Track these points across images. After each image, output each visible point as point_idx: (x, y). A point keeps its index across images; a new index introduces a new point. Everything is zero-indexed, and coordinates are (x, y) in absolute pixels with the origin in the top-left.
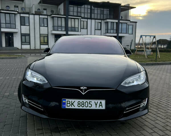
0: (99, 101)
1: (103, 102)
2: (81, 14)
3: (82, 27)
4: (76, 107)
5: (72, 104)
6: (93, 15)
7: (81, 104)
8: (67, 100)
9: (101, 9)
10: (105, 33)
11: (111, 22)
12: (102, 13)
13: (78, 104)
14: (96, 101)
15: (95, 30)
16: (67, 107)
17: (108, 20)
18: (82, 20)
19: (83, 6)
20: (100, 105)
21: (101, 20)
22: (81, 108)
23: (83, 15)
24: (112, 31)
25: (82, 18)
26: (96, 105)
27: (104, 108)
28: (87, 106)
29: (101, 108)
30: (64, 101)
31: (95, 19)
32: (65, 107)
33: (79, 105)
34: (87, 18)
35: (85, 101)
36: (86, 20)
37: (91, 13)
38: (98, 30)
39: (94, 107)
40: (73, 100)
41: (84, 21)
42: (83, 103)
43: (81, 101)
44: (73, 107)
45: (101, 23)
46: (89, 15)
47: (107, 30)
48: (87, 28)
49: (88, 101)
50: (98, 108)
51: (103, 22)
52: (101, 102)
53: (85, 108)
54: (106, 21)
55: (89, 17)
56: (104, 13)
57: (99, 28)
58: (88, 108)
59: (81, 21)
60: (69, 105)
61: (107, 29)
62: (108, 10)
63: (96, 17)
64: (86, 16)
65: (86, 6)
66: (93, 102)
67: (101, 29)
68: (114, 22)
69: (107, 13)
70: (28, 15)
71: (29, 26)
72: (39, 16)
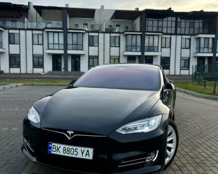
0: (86, 149)
1: (91, 150)
2: (162, 29)
3: (163, 45)
4: (62, 154)
5: (58, 149)
6: (179, 29)
7: (66, 150)
8: (53, 144)
9: (191, 21)
10: (195, 52)
11: (205, 38)
12: (192, 26)
13: (64, 150)
14: (83, 149)
15: (181, 48)
16: (52, 152)
17: (200, 36)
18: (164, 36)
19: (166, 19)
20: (86, 154)
21: (191, 35)
22: (66, 155)
23: (165, 31)
24: (206, 50)
25: (164, 34)
26: (83, 153)
27: (91, 157)
28: (72, 153)
29: (87, 157)
30: (50, 145)
31: (182, 35)
32: (51, 152)
33: (64, 152)
34: (171, 34)
35: (71, 147)
36: (169, 36)
37: (176, 27)
38: (186, 48)
39: (79, 156)
40: (59, 145)
41: (166, 38)
42: (68, 149)
43: (67, 147)
44: (58, 153)
45: (190, 39)
46: (174, 29)
47: (198, 49)
48: (170, 47)
49: (74, 148)
50: (84, 157)
51: (193, 38)
52: (88, 151)
53: (70, 155)
54: (197, 36)
55: (173, 32)
56: (195, 26)
57: (188, 46)
58: (74, 156)
59: (162, 38)
60: (54, 150)
61: (198, 47)
62: (201, 21)
63: (183, 32)
64: (169, 32)
65: (170, 19)
66: (79, 149)
67: (189, 48)
68: (209, 38)
69: (199, 26)
70: (97, 34)
71: (98, 46)
72: (109, 34)
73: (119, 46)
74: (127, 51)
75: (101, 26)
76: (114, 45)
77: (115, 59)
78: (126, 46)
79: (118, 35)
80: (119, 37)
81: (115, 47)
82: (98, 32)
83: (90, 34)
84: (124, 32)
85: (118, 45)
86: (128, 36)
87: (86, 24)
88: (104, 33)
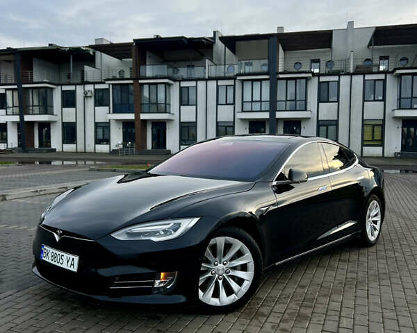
0: (72, 257)
1: (76, 259)
4: (50, 260)
5: (48, 254)
7: (54, 257)
8: (44, 247)
13: (52, 256)
14: (69, 256)
16: (43, 258)
20: (71, 264)
22: (53, 262)
26: (68, 262)
27: (75, 269)
28: (58, 261)
29: (71, 269)
35: (58, 252)
39: (64, 265)
40: (49, 249)
42: (56, 255)
43: (55, 252)
44: (47, 260)
49: (61, 254)
50: (68, 268)
52: (73, 259)
53: (56, 264)
58: (59, 265)
60: (45, 255)
66: (66, 255)
70: (336, 78)
71: (338, 101)
72: (362, 76)
73: (384, 100)
74: (400, 108)
75: (346, 61)
76: (372, 98)
77: (374, 126)
78: (400, 99)
79: (382, 77)
80: (384, 81)
81: (374, 100)
82: (338, 74)
83: (323, 79)
84: (395, 70)
85: (381, 98)
86: (403, 77)
87: (318, 61)
88: (351, 75)
